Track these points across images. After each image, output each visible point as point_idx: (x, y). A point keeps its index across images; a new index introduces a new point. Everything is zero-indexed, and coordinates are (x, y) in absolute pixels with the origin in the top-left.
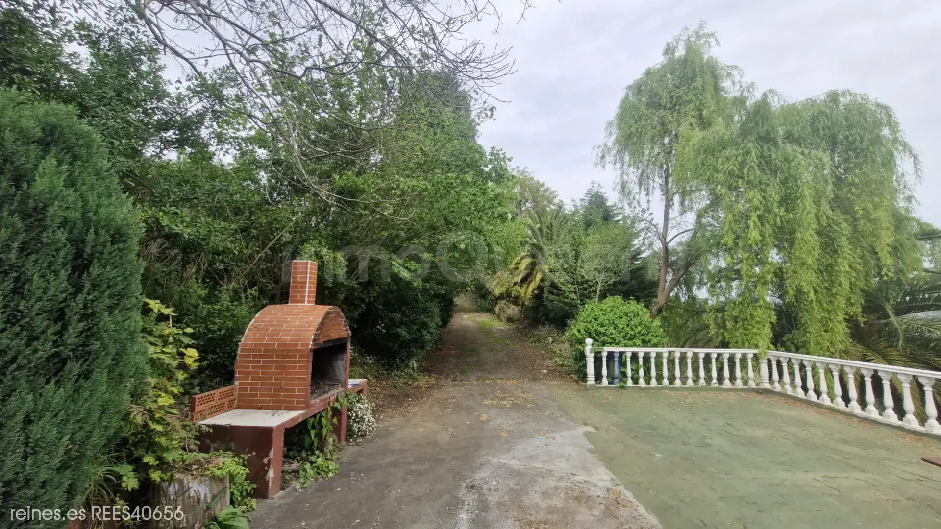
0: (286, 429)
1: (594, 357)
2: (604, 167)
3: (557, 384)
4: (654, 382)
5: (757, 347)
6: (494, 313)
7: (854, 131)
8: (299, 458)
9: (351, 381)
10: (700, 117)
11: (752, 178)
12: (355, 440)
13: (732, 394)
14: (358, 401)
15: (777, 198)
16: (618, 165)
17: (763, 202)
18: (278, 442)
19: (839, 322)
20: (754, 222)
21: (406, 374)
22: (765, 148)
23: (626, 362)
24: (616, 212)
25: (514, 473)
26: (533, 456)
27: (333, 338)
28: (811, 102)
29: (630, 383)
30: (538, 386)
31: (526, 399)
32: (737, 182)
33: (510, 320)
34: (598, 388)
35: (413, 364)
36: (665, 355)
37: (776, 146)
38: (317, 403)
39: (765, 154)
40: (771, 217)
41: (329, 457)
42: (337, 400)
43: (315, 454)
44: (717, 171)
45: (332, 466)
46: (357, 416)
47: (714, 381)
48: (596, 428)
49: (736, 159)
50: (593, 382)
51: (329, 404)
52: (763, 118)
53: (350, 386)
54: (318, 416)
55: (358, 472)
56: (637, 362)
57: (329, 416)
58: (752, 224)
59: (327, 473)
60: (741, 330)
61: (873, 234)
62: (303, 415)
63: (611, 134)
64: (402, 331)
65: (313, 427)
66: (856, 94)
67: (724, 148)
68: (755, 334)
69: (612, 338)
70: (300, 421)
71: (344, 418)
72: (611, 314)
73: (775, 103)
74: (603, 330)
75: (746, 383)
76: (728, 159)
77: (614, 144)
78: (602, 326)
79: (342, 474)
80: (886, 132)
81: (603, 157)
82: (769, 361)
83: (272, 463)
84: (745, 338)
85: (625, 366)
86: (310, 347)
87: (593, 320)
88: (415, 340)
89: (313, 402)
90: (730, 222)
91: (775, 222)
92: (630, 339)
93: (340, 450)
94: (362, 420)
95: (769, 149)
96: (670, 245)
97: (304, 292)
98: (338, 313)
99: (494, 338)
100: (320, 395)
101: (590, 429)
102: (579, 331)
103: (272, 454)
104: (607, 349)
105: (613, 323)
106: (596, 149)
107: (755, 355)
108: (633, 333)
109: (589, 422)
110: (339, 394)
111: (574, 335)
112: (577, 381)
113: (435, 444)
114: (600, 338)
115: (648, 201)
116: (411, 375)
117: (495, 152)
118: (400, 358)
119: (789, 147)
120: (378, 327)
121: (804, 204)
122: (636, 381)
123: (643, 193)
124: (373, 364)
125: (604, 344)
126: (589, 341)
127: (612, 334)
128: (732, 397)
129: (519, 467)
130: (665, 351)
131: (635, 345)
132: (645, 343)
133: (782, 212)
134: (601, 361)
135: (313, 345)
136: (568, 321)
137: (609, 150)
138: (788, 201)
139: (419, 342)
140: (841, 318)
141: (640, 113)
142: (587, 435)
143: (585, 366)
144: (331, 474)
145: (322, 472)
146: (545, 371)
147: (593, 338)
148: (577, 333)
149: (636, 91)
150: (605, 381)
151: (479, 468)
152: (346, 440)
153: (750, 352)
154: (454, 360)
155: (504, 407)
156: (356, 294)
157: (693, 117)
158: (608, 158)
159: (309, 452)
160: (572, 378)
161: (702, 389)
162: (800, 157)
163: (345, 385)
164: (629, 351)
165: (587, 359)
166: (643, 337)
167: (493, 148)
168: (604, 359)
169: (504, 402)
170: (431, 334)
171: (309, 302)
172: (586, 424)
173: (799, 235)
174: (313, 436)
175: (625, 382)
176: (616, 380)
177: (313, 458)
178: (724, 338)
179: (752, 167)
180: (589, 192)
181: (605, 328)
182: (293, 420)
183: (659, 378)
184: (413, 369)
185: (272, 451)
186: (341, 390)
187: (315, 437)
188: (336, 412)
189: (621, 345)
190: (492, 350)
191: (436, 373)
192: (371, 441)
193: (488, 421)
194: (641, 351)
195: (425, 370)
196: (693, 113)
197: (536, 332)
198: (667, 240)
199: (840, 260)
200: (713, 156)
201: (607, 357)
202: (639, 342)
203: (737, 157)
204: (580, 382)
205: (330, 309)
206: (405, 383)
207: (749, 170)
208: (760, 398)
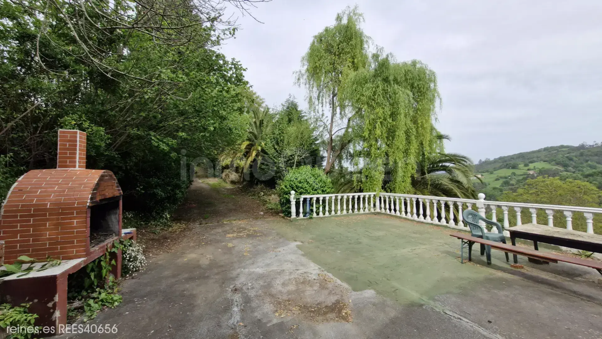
0: (69, 275)
1: (296, 202)
2: (299, 85)
3: (272, 220)
4: (327, 213)
5: (375, 191)
6: (222, 178)
7: (421, 82)
8: (80, 297)
9: (124, 231)
10: (353, 63)
11: (379, 101)
12: (131, 275)
13: (363, 216)
14: (130, 246)
15: (389, 113)
16: (307, 86)
17: (383, 115)
18: (63, 287)
19: (408, 177)
20: (379, 125)
21: (161, 223)
22: (385, 85)
23: (313, 204)
24: (303, 115)
25: (261, 277)
26: (270, 264)
27: (108, 197)
28: (405, 64)
29: (315, 215)
30: (259, 222)
31: (255, 231)
32: (372, 102)
33: (233, 182)
34: (298, 220)
35: (166, 215)
36: (334, 198)
37: (390, 84)
38: (96, 250)
39: (385, 89)
40: (385, 123)
41: (110, 291)
42: (113, 246)
43: (96, 292)
44: (363, 95)
45: (116, 297)
46: (130, 257)
47: (356, 210)
48: (302, 242)
49: (372, 90)
50: (295, 216)
51: (107, 249)
52: (386, 68)
53: (123, 235)
54: (97, 261)
55: (142, 297)
56: (319, 203)
57: (108, 260)
58: (377, 126)
59: (112, 304)
60: (369, 183)
61: (423, 135)
62: (84, 261)
63: (304, 65)
64: (160, 192)
65: (92, 270)
66: (423, 64)
67: (366, 83)
68: (375, 184)
69: (306, 190)
70: (82, 266)
71: (120, 259)
72: (305, 176)
73: (392, 61)
74: (300, 185)
75: (369, 210)
76: (368, 89)
77: (306, 72)
78: (300, 182)
79: (126, 302)
80: (432, 85)
81: (299, 79)
82: (380, 198)
83: (57, 304)
84: (370, 186)
85: (313, 206)
86: (88, 204)
87: (295, 180)
88: (168, 198)
89: (92, 250)
90: (367, 125)
91: (387, 125)
92: (316, 190)
93: (119, 284)
94: (135, 259)
95: (387, 86)
96: (333, 137)
97: (75, 158)
98: (111, 176)
99: (224, 194)
100: (98, 244)
101: (299, 243)
102: (286, 187)
103: (57, 299)
104: (303, 197)
105: (306, 181)
106: (295, 73)
107: (374, 195)
108: (317, 186)
109: (297, 239)
110: (115, 241)
111: (282, 188)
112: (283, 217)
113: (199, 267)
114: (300, 190)
115: (323, 111)
116: (165, 223)
117: (235, 62)
118: (156, 212)
119: (396, 86)
120: (137, 189)
121: (400, 117)
122: (318, 214)
123: (320, 105)
124: (132, 217)
125: (301, 193)
126: (293, 192)
127: (306, 187)
128: (364, 218)
129: (264, 271)
130: (333, 196)
131: (318, 193)
132: (323, 192)
133: (391, 121)
134: (300, 203)
135: (91, 203)
136: (278, 181)
137: (303, 75)
138: (393, 115)
139: (172, 199)
140: (410, 175)
141: (321, 55)
142: (298, 247)
143: (290, 208)
144: (116, 304)
145: (106, 304)
146: (262, 213)
147: (295, 190)
148: (284, 188)
149: (319, 40)
150: (301, 215)
151: (237, 277)
152: (122, 276)
153: (372, 194)
154: (195, 211)
155: (241, 237)
156: (115, 162)
157: (350, 62)
158: (302, 81)
159: (89, 291)
160: (280, 215)
161: (350, 215)
162: (401, 92)
163: (119, 234)
164: (315, 197)
165: (292, 203)
166: (322, 189)
167: (233, 59)
168: (301, 203)
169: (241, 234)
170: (182, 192)
171: (80, 167)
172: (296, 241)
173: (397, 133)
174: (92, 277)
175: (312, 215)
176: (308, 214)
177: (95, 295)
178: (360, 187)
179: (379, 95)
180: (287, 101)
181: (302, 184)
182: (74, 267)
183: (330, 211)
184: (166, 219)
185: (57, 296)
186: (115, 238)
187: (95, 278)
188: (113, 255)
189: (311, 193)
190: (224, 202)
191: (185, 220)
192: (145, 273)
193: (234, 247)
194: (321, 197)
195: (177, 219)
196: (350, 60)
197: (252, 189)
198: (333, 133)
199: (411, 147)
200: (361, 86)
201: (303, 201)
202: (320, 192)
203: (372, 88)
204: (285, 217)
205: (104, 172)
206: (161, 230)
207: (378, 97)
208: (375, 217)
